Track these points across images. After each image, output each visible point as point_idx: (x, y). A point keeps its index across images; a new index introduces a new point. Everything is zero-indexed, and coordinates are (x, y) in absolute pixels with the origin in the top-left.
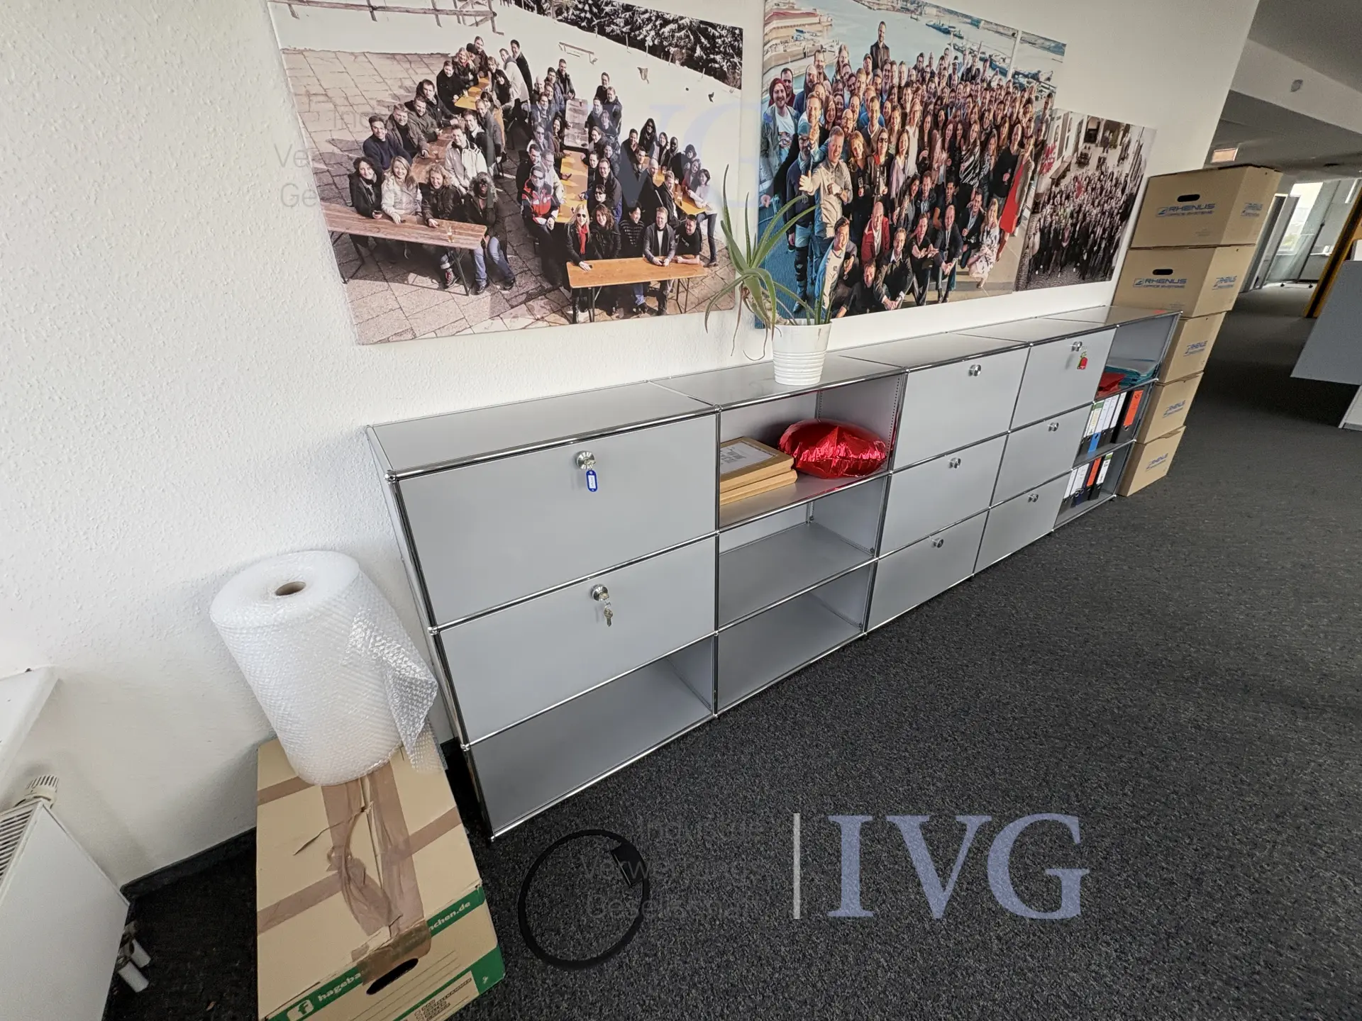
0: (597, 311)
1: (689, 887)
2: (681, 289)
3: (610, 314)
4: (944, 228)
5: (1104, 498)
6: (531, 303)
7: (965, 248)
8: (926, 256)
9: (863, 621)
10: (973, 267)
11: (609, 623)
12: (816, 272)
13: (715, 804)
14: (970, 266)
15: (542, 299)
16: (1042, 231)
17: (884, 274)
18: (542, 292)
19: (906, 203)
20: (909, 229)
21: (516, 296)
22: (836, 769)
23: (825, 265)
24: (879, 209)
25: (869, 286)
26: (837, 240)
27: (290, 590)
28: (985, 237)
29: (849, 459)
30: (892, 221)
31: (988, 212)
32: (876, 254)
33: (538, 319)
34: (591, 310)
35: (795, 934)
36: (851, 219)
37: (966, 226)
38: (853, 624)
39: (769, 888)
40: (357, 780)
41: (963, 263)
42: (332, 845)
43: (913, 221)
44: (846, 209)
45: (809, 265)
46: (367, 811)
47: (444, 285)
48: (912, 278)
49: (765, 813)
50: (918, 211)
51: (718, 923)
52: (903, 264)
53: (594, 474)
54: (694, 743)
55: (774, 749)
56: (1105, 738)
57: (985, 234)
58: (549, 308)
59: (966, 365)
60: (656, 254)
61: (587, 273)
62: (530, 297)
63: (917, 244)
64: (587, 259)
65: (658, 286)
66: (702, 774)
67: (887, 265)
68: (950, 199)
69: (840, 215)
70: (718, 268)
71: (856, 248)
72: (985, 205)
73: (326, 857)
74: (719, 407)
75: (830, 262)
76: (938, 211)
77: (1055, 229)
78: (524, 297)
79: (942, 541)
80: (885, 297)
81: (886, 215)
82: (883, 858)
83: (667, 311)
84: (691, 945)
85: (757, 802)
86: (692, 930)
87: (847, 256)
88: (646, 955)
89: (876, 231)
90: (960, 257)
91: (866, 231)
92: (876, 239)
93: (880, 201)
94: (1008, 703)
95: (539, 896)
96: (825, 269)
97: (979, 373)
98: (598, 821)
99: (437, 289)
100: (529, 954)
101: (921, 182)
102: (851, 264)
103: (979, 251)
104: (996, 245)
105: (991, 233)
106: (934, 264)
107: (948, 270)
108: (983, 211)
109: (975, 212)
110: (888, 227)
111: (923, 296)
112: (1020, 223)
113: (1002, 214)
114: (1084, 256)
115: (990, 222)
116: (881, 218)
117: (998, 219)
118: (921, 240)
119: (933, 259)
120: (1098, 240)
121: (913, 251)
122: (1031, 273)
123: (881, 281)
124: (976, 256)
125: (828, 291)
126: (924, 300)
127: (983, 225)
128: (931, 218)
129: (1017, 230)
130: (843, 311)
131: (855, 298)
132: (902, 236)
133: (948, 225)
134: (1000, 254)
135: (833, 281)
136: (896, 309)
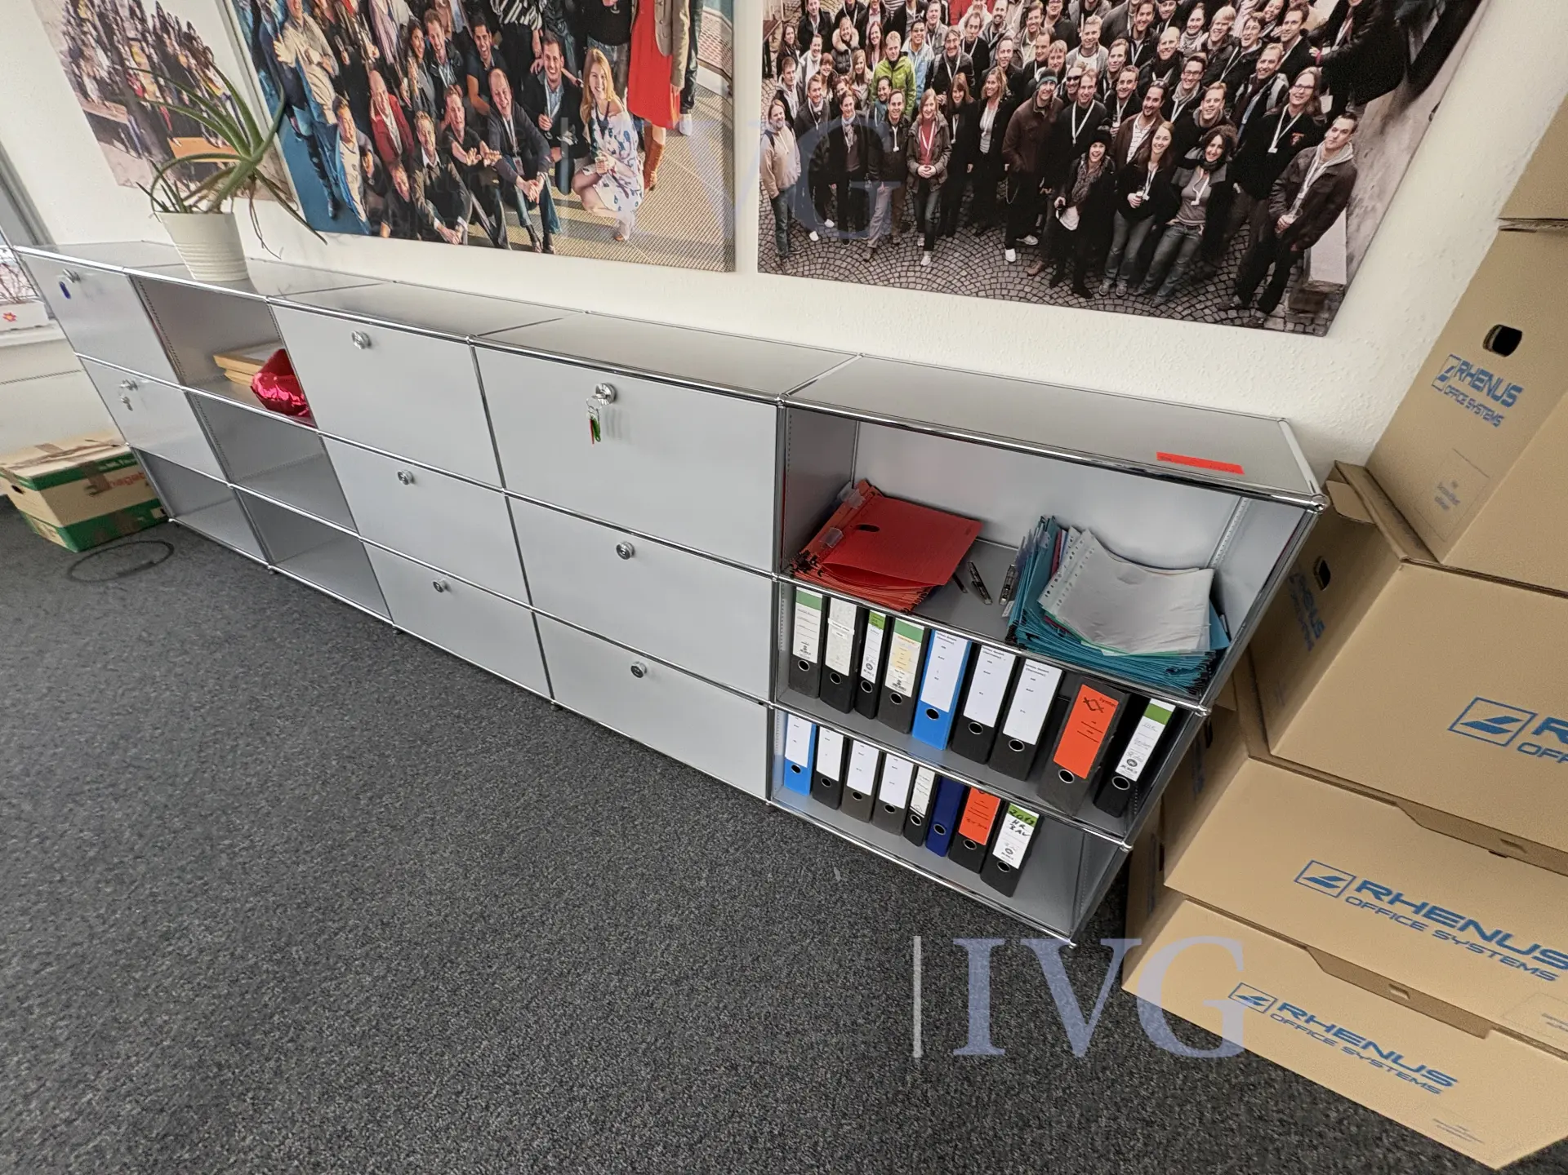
4: (499, 115)
7: (558, 155)
8: (481, 162)
10: (590, 195)
11: (130, 408)
12: (335, 169)
14: (582, 191)
17: (422, 185)
19: (414, 70)
20: (434, 115)
23: (341, 162)
24: (378, 83)
25: (407, 199)
26: (342, 127)
28: (597, 134)
30: (403, 100)
31: (587, 81)
32: (400, 152)
36: (347, 98)
37: (543, 111)
41: (565, 183)
43: (435, 99)
44: (338, 84)
45: (323, 159)
48: (468, 200)
50: (437, 82)
52: (443, 172)
57: (596, 127)
63: (454, 140)
67: (422, 171)
68: (489, 58)
69: (333, 95)
71: (372, 142)
72: (572, 63)
75: (346, 157)
76: (474, 82)
79: (446, 587)
80: (435, 220)
81: (391, 91)
87: (363, 152)
89: (387, 116)
90: (551, 172)
91: (373, 116)
92: (390, 128)
93: (375, 69)
96: (342, 166)
98: (181, 551)
99: (125, 152)
101: (426, 32)
102: (371, 163)
103: (594, 162)
104: (634, 153)
105: (610, 126)
106: (500, 178)
107: (535, 192)
108: (573, 79)
109: (553, 81)
110: (401, 111)
111: (502, 233)
112: (692, 104)
113: (626, 83)
114: (1060, 215)
115: (599, 102)
116: (386, 96)
117: (620, 94)
118: (462, 133)
119: (496, 170)
120: (1153, 168)
121: (455, 152)
122: (788, 235)
123: (420, 194)
124: (590, 172)
125: (357, 197)
126: (505, 239)
127: (583, 108)
128: (466, 94)
129: (688, 122)
130: (386, 229)
131: (394, 213)
132: (426, 125)
133: (504, 108)
134: (655, 174)
135: (359, 185)
136: (459, 244)
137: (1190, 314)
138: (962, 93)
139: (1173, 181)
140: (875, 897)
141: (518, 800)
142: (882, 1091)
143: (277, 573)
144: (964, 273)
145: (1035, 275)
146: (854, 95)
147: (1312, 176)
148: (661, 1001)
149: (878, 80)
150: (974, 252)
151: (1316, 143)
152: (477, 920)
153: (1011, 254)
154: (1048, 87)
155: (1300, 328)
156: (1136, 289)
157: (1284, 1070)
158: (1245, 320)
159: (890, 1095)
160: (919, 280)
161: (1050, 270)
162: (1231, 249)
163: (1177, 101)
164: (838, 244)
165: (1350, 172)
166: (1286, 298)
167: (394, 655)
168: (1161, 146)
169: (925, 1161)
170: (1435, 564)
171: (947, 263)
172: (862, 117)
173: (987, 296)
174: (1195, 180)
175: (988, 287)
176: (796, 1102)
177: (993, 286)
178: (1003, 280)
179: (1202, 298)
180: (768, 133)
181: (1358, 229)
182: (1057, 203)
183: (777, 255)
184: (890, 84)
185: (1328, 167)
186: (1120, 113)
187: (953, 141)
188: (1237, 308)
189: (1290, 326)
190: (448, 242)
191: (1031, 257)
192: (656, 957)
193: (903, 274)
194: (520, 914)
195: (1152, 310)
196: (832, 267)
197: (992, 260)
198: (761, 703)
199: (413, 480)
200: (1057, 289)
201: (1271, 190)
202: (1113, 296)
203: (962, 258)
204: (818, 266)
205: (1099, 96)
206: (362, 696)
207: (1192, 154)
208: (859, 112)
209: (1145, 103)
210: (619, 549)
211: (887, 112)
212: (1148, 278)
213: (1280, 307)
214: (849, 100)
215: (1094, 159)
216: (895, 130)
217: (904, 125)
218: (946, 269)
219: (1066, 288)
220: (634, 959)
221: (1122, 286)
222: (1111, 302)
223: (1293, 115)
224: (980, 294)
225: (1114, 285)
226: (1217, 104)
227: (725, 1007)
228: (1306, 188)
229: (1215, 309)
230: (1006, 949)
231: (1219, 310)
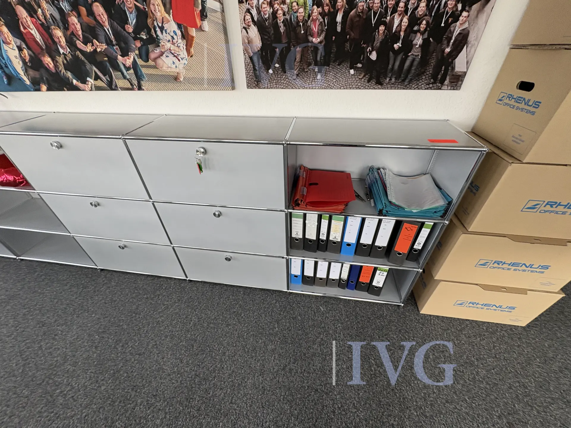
4: (102, 26)
5: (388, 300)
7: (139, 44)
8: (95, 50)
10: (159, 61)
14: (155, 60)
16: (260, 25)
17: (61, 63)
19: (44, 4)
20: (62, 28)
23: (7, 55)
24: (22, 12)
25: (54, 71)
26: (3, 36)
28: (159, 33)
30: (40, 20)
31: (149, 6)
32: (44, 48)
36: (3, 20)
37: (127, 23)
41: (145, 57)
43: (61, 19)
48: (91, 69)
50: (61, 11)
52: (75, 56)
57: (158, 29)
63: (77, 40)
67: (59, 56)
71: (22, 43)
75: (9, 52)
76: (83, 10)
77: (285, 22)
79: (125, 246)
80: (74, 81)
81: (31, 16)
87: (20, 49)
89: (32, 29)
90: (137, 52)
91: (22, 29)
92: (35, 36)
93: (18, 4)
96: (8, 57)
102: (27, 55)
103: (159, 46)
104: (180, 41)
105: (165, 28)
106: (108, 57)
107: (129, 62)
108: (141, 6)
109: (130, 8)
110: (40, 26)
111: (114, 83)
112: (206, 16)
113: (171, 7)
114: (370, 55)
115: (158, 17)
116: (29, 19)
117: (168, 13)
118: (81, 36)
119: (104, 53)
120: (402, 34)
121: (79, 46)
122: (259, 72)
123: (62, 68)
124: (158, 51)
125: (22, 73)
126: (116, 86)
127: (149, 21)
128: (79, 16)
129: (206, 25)
130: (44, 87)
131: (47, 79)
132: (58, 33)
133: (104, 22)
134: (192, 50)
135: (21, 66)
136: (90, 90)
137: (417, 87)
138: (328, 7)
139: (410, 39)
140: (337, 312)
141: (190, 324)
142: (367, 377)
143: (23, 260)
144: (335, 81)
145: (362, 79)
146: (282, 9)
147: (455, 34)
148: (281, 379)
149: (292, 3)
150: (338, 72)
151: (457, 22)
152: (195, 378)
153: (352, 72)
154: (362, 4)
155: (452, 88)
156: (398, 80)
157: (469, 320)
158: (435, 87)
159: (370, 377)
160: (317, 85)
161: (367, 76)
162: (430, 62)
163: (410, 8)
164: (281, 74)
165: (467, 32)
166: (448, 78)
167: (104, 281)
168: (405, 25)
169: (389, 393)
170: (520, 162)
171: (327, 77)
172: (287, 19)
173: (344, 89)
174: (417, 38)
175: (344, 85)
176: (342, 393)
177: (346, 85)
178: (350, 82)
179: (421, 81)
180: (244, 28)
181: (470, 52)
182: (368, 50)
183: (255, 81)
184: (297, 4)
185: (461, 30)
186: (389, 13)
187: (326, 28)
188: (432, 83)
189: (449, 88)
190: (83, 90)
191: (360, 72)
192: (272, 363)
193: (310, 83)
194: (212, 368)
195: (404, 87)
196: (280, 84)
197: (345, 74)
198: (283, 258)
199: (99, 205)
200: (370, 83)
201: (442, 40)
202: (390, 83)
203: (333, 74)
204: (274, 84)
205: (381, 7)
206: (96, 304)
207: (416, 28)
208: (285, 17)
209: (399, 9)
210: (214, 214)
211: (297, 17)
212: (402, 76)
213: (446, 81)
214: (280, 12)
215: (381, 32)
216: (301, 24)
217: (305, 22)
218: (327, 80)
219: (373, 82)
220: (264, 367)
221: (393, 80)
222: (389, 86)
223: (449, 11)
224: (341, 88)
225: (391, 80)
226: (424, 8)
227: (304, 370)
228: (453, 38)
229: (425, 84)
230: (383, 314)
231: (427, 85)
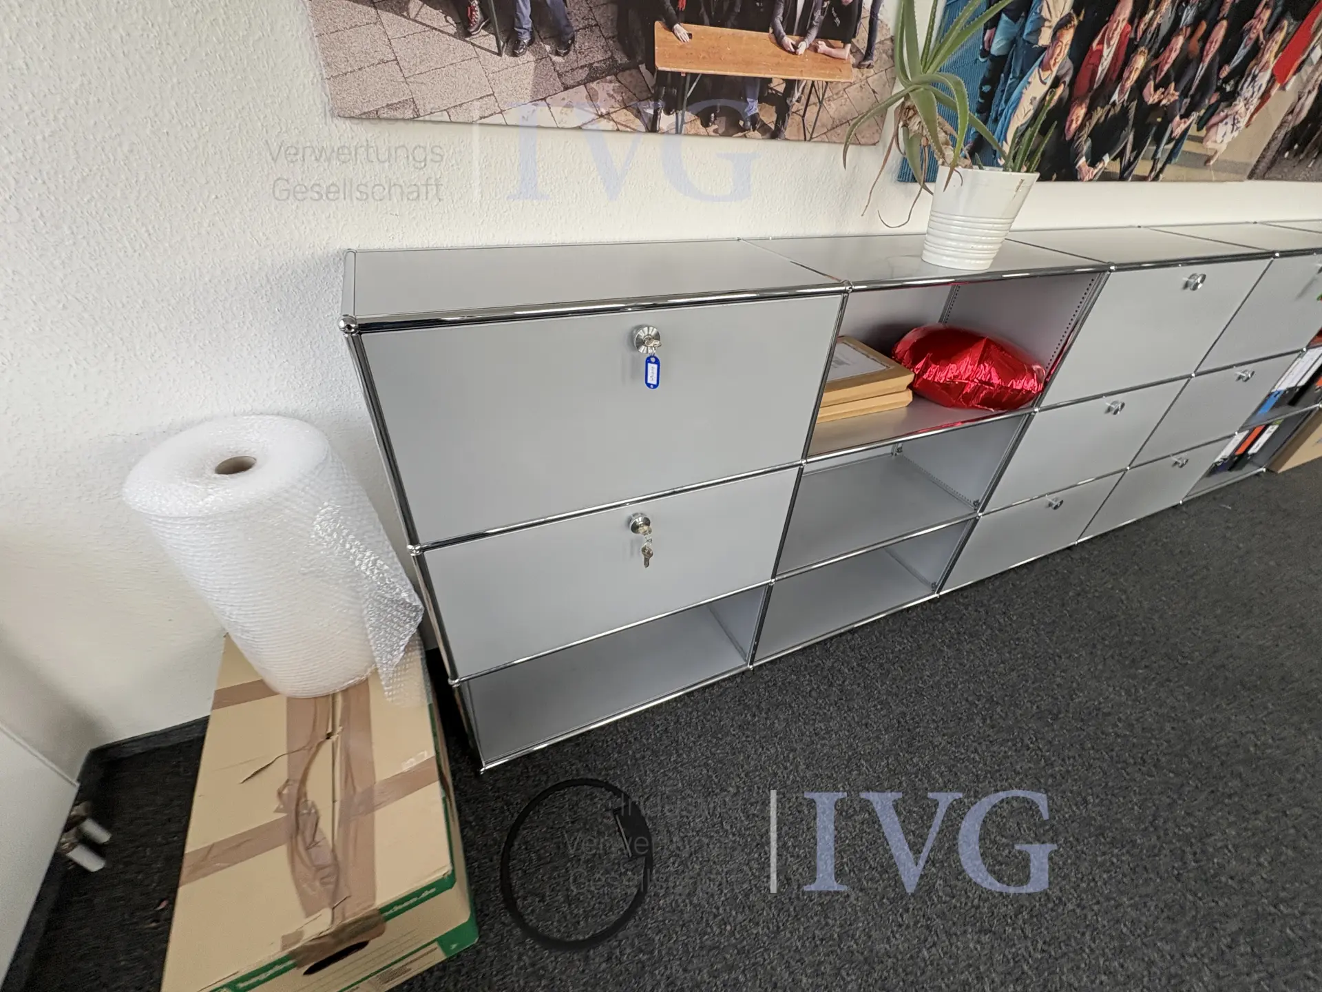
0: (689, 116)
1: (699, 874)
2: (813, 99)
3: (706, 124)
5: (1249, 471)
6: (594, 85)
7: (1213, 100)
8: (1160, 101)
9: (938, 580)
10: (1213, 130)
11: (647, 563)
12: (1006, 102)
13: (739, 776)
14: (1208, 130)
15: (611, 82)
17: (1094, 122)
18: (612, 70)
20: (1152, 53)
21: (572, 70)
22: (887, 758)
23: (1021, 93)
24: (1125, 8)
25: (1068, 138)
26: (1050, 51)
27: (236, 466)
28: (1247, 84)
29: (992, 385)
30: (1136, 33)
31: (1267, 42)
32: (1095, 86)
33: (601, 116)
34: (680, 113)
35: (820, 963)
36: (1081, 18)
37: (1228, 62)
38: (924, 581)
39: (793, 896)
40: (328, 696)
41: (1202, 123)
42: (285, 778)
43: (1164, 37)
45: (1000, 87)
46: (334, 738)
47: (465, 30)
48: (1127, 136)
49: (797, 798)
51: (728, 928)
52: (1125, 110)
53: (657, 362)
54: (721, 695)
55: (815, 720)
56: (1235, 783)
57: (1249, 79)
58: (619, 98)
59: (1183, 273)
60: (789, 32)
61: (681, 47)
62: (594, 75)
63: (1155, 79)
64: (687, 21)
65: (781, 88)
66: (727, 734)
67: (1103, 107)
68: (1225, 10)
69: (1068, 9)
70: (872, 70)
71: (1071, 72)
72: (1269, 28)
73: (275, 793)
74: (849, 284)
75: (1030, 88)
78: (583, 74)
79: (1061, 502)
80: (1084, 159)
81: (1131, 21)
82: (937, 886)
83: (787, 133)
84: (694, 948)
85: (789, 782)
86: (697, 930)
87: (1056, 83)
88: (641, 951)
89: (1109, 45)
90: (1203, 112)
91: (1095, 44)
92: (1103, 60)
94: (1109, 714)
95: (526, 849)
96: (1019, 98)
97: (1200, 286)
98: (601, 770)
99: (454, 36)
100: (507, 919)
103: (1231, 105)
104: (1256, 100)
105: (1257, 79)
106: (1164, 117)
107: (1180, 129)
108: (1263, 40)
109: (1250, 39)
110: (1126, 43)
111: (1133, 166)
112: (1300, 69)
113: (1284, 49)
115: (1263, 60)
116: (1122, 25)
117: (1276, 56)
118: (1163, 74)
119: (1166, 109)
121: (1146, 91)
123: (1086, 131)
124: (1222, 113)
126: (1131, 173)
127: (1252, 64)
128: (1191, 36)
129: (1293, 81)
132: (1140, 61)
133: (1209, 55)
134: (1255, 116)
135: (1024, 122)
136: (1090, 180)
143: (756, 669)
190: (1080, 180)
199: (1122, 407)
210: (1240, 378)
